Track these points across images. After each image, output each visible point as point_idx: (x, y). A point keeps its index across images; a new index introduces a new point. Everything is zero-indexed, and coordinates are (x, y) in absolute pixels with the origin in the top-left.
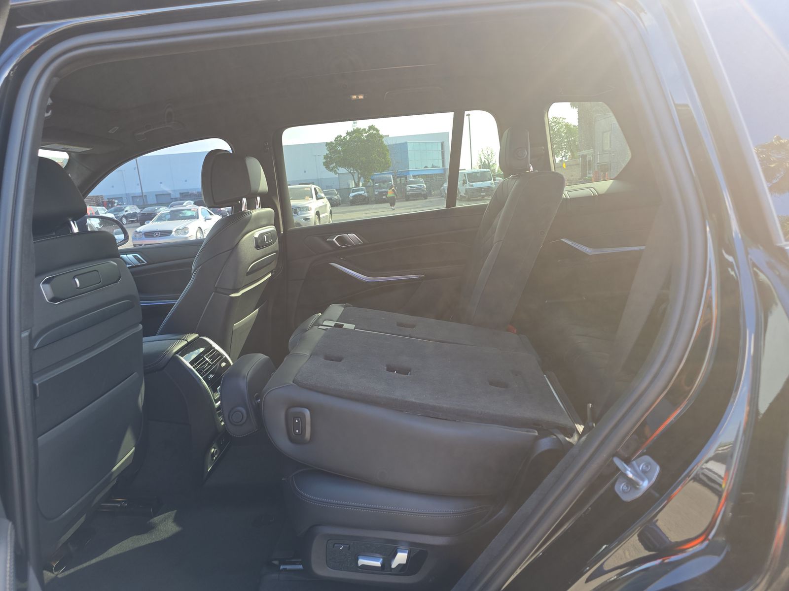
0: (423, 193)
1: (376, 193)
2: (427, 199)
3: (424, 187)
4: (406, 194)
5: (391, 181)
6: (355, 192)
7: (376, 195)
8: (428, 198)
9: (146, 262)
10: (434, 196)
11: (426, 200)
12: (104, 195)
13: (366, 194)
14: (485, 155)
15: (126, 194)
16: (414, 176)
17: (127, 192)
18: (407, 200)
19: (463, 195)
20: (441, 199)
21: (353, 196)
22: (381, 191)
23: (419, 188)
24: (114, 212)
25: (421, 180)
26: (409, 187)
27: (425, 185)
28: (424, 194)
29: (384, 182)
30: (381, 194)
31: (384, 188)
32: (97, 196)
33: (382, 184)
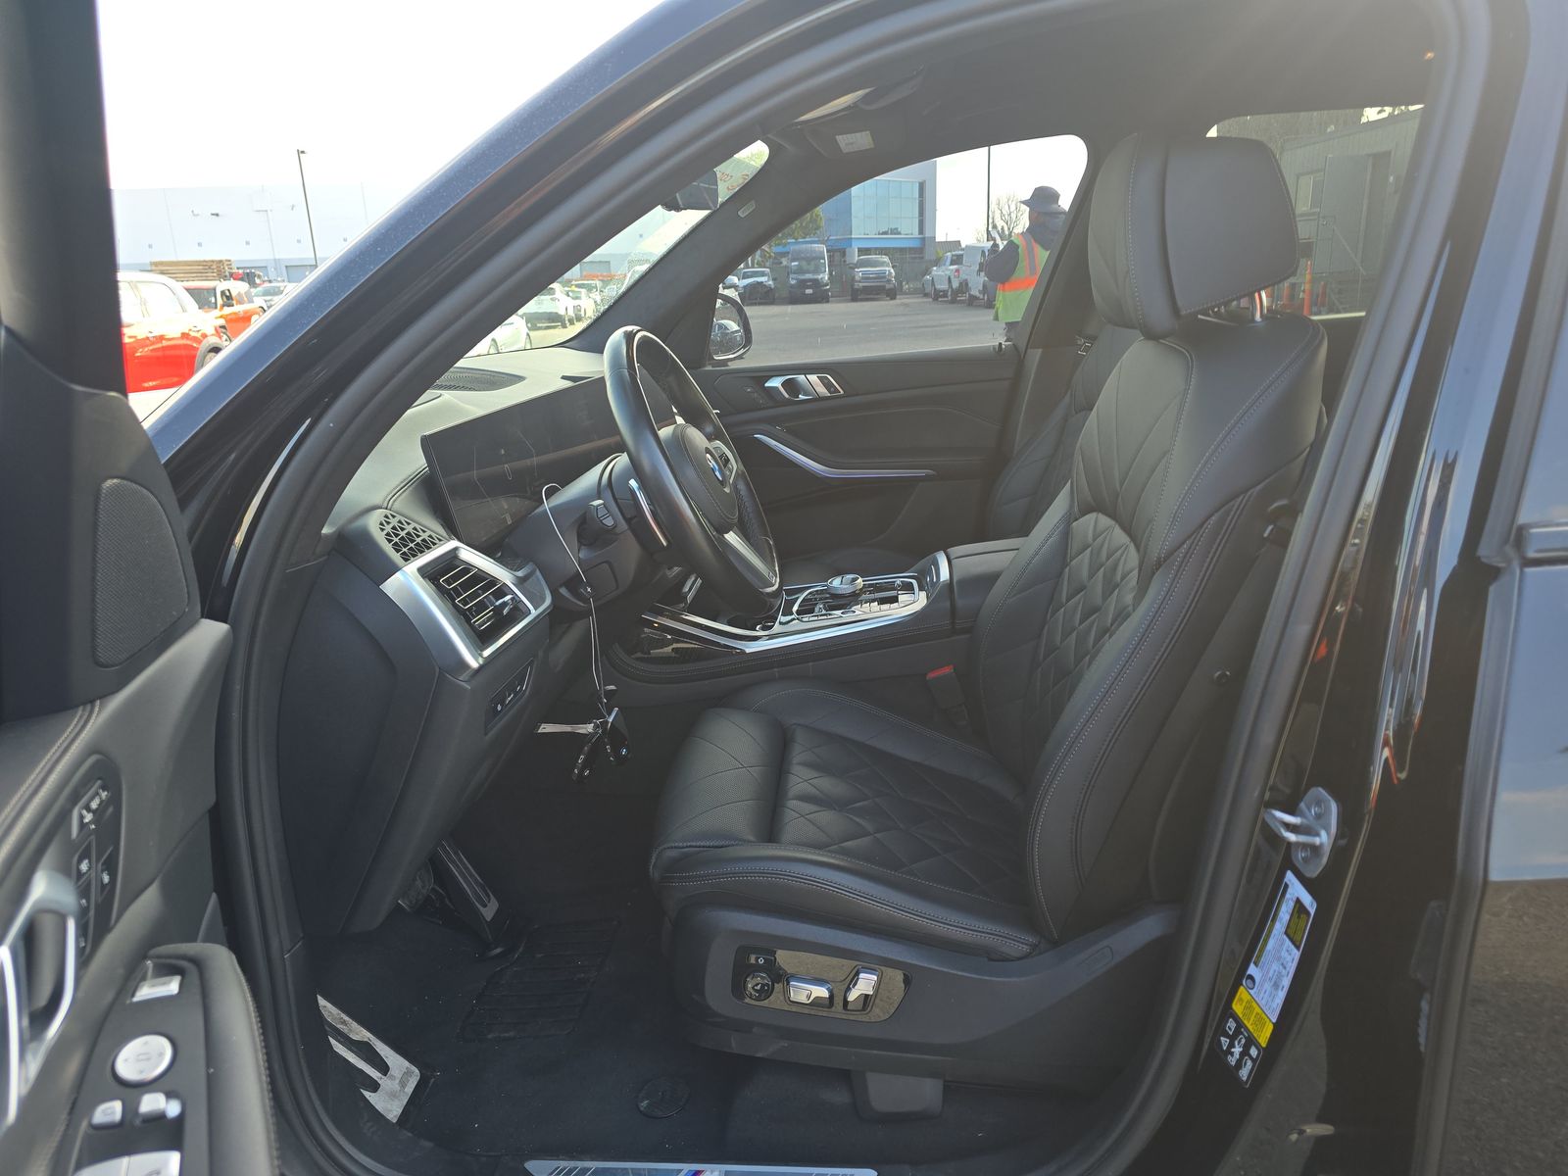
0: (888, 286)
1: (793, 282)
2: (895, 298)
3: (890, 273)
4: (852, 286)
5: (824, 259)
6: (748, 277)
7: (792, 286)
8: (898, 297)
9: (842, 392)
10: (907, 294)
11: (892, 302)
12: (232, 259)
13: (771, 282)
14: (1004, 212)
15: (275, 260)
16: (862, 251)
17: (277, 257)
18: (854, 299)
19: (977, 294)
20: (925, 300)
21: (745, 287)
22: (802, 277)
23: (880, 276)
24: (264, 295)
25: (886, 259)
26: (859, 272)
27: (892, 271)
28: (890, 290)
29: (809, 260)
30: (803, 284)
31: (809, 273)
32: (221, 261)
33: (804, 263)
